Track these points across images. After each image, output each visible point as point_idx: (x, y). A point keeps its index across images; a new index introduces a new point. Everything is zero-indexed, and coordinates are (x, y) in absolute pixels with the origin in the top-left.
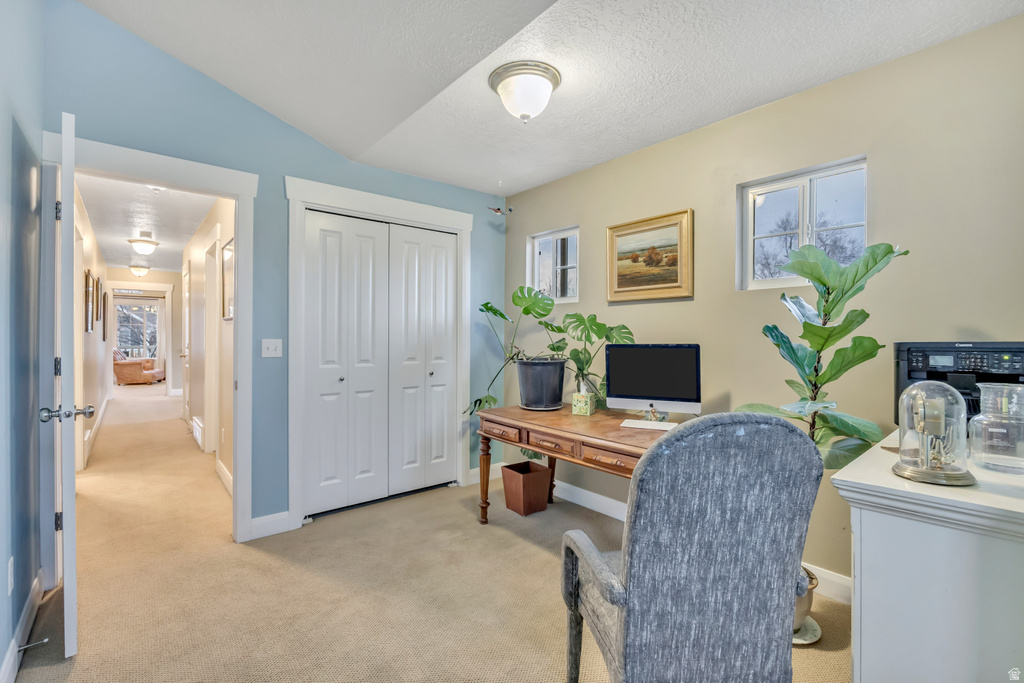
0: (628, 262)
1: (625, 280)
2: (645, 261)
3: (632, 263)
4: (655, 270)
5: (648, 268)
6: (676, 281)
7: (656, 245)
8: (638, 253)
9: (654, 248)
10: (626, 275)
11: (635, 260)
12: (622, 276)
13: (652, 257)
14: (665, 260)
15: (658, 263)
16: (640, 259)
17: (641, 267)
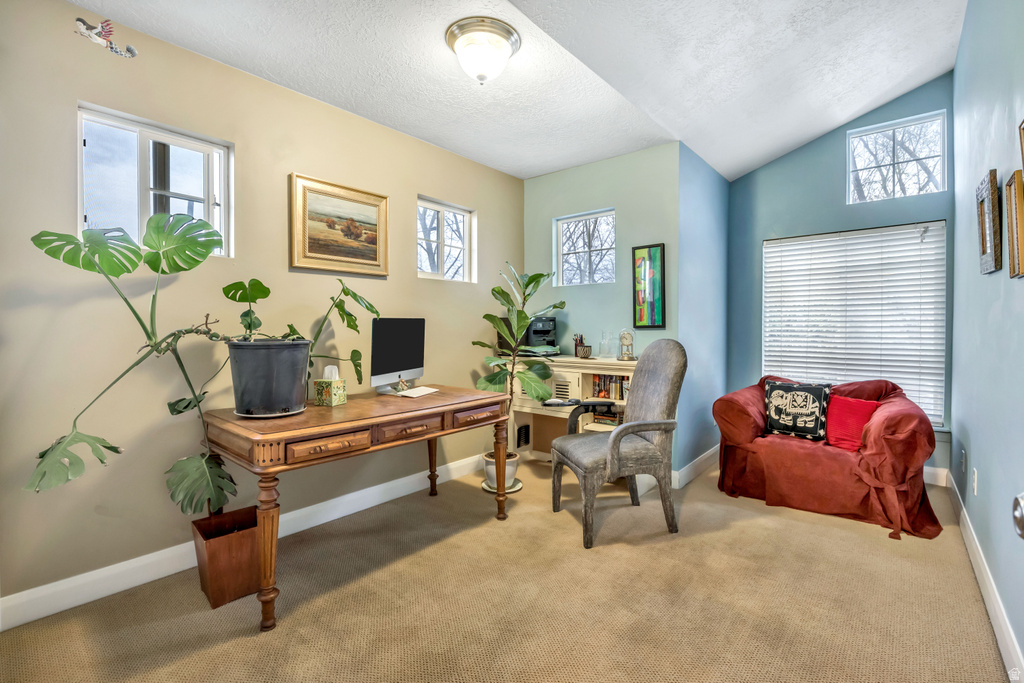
0: (323, 226)
1: (317, 245)
2: (342, 230)
3: (327, 228)
4: (353, 243)
5: (346, 239)
6: (375, 260)
7: (355, 218)
8: (336, 220)
9: (352, 220)
10: (319, 240)
11: (331, 225)
12: (314, 239)
13: (351, 228)
14: (364, 236)
15: (357, 236)
16: (337, 227)
17: (337, 235)
